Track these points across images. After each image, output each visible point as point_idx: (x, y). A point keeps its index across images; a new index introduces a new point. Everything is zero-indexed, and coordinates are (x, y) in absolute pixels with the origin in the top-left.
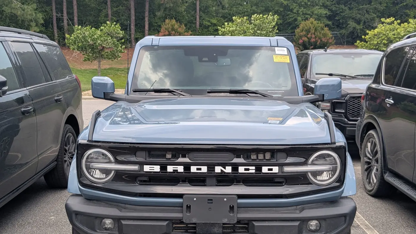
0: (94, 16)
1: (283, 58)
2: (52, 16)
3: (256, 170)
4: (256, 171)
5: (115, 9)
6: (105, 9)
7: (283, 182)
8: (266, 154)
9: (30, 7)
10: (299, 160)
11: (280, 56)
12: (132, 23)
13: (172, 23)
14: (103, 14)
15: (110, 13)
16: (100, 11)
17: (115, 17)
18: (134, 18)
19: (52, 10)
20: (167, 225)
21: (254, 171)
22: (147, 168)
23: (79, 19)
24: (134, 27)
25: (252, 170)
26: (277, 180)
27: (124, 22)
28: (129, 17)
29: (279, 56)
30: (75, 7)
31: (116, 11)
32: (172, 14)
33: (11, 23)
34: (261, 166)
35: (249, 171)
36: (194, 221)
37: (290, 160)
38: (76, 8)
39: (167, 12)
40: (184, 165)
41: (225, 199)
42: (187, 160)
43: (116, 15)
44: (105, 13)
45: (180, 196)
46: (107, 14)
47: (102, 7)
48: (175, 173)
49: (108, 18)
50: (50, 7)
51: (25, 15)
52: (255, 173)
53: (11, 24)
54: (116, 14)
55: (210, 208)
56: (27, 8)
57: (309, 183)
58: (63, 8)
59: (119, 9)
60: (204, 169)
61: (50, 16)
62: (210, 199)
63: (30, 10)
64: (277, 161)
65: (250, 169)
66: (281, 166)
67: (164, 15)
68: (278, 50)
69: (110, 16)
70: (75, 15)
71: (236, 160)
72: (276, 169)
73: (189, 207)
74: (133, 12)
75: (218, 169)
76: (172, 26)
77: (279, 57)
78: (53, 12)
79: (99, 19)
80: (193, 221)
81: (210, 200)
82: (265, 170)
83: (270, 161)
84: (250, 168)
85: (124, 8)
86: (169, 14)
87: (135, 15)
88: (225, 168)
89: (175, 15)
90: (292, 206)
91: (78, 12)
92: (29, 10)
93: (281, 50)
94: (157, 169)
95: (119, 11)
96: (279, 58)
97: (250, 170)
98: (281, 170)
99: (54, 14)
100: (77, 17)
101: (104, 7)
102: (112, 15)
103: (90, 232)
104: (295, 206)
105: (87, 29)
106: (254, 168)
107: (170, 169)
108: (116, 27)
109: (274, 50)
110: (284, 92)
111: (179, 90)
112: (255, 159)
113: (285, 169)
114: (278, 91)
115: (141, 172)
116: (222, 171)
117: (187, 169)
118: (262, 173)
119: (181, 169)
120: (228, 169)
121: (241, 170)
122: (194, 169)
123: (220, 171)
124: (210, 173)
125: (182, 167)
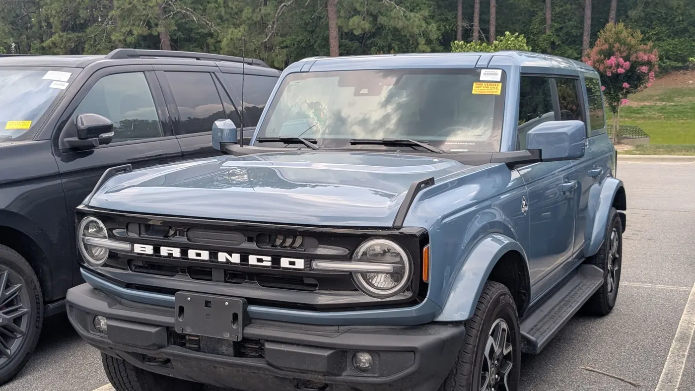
0: (524, 22)
1: (490, 87)
2: (456, 27)
3: (273, 262)
4: (272, 264)
5: (558, 10)
6: (542, 10)
7: (315, 286)
8: (297, 239)
9: (418, 15)
10: (342, 251)
11: (485, 83)
12: (585, 32)
13: (617, 29)
14: (538, 18)
15: (548, 16)
16: (533, 14)
17: (557, 22)
18: (590, 23)
19: (456, 17)
20: (157, 332)
21: (269, 264)
22: (138, 248)
23: (498, 29)
24: (589, 37)
25: (267, 261)
26: (306, 281)
27: (571, 30)
28: (582, 22)
29: (483, 83)
30: (493, 10)
31: (561, 13)
32: (660, 12)
33: (393, 40)
34: (279, 256)
35: (262, 262)
36: (188, 331)
37: (322, 251)
38: (495, 12)
39: (650, 10)
40: (181, 247)
41: (227, 303)
42: (184, 240)
43: (559, 20)
44: (542, 16)
45: (171, 292)
46: (545, 19)
47: (537, 7)
48: (170, 257)
49: (546, 26)
50: (454, 13)
51: (410, 27)
53: (394, 42)
54: (559, 17)
55: (208, 315)
56: (415, 16)
57: (356, 291)
58: (473, 13)
59: (566, 10)
61: (453, 27)
62: (208, 301)
63: (418, 18)
64: (304, 251)
66: (309, 258)
67: (643, 15)
68: (485, 74)
69: (549, 22)
70: (491, 22)
71: (246, 245)
72: (300, 264)
73: (182, 310)
74: (588, 13)
75: (222, 257)
76: (617, 34)
77: (484, 85)
78: (459, 20)
79: (531, 27)
80: (186, 331)
82: (285, 262)
83: (295, 251)
84: (264, 258)
85: (574, 6)
86: (655, 12)
87: (592, 19)
88: (231, 256)
89: (665, 13)
90: (333, 326)
91: (497, 19)
92: (417, 20)
93: (491, 74)
94: (149, 250)
95: (565, 13)
96: (482, 86)
97: (264, 262)
98: (307, 264)
99: (460, 23)
100: (494, 27)
101: (542, 7)
102: (552, 20)
103: (82, 332)
104: (336, 325)
105: (472, 45)
106: (269, 258)
107: (164, 251)
108: (518, 41)
109: (479, 74)
110: (474, 144)
111: (311, 140)
112: (279, 246)
113: (314, 263)
114: (464, 144)
115: (131, 253)
116: (227, 259)
117: (184, 253)
118: (279, 268)
119: (176, 252)
120: (236, 258)
121: (253, 260)
122: (192, 254)
123: (224, 260)
124: (212, 262)
125: (178, 250)
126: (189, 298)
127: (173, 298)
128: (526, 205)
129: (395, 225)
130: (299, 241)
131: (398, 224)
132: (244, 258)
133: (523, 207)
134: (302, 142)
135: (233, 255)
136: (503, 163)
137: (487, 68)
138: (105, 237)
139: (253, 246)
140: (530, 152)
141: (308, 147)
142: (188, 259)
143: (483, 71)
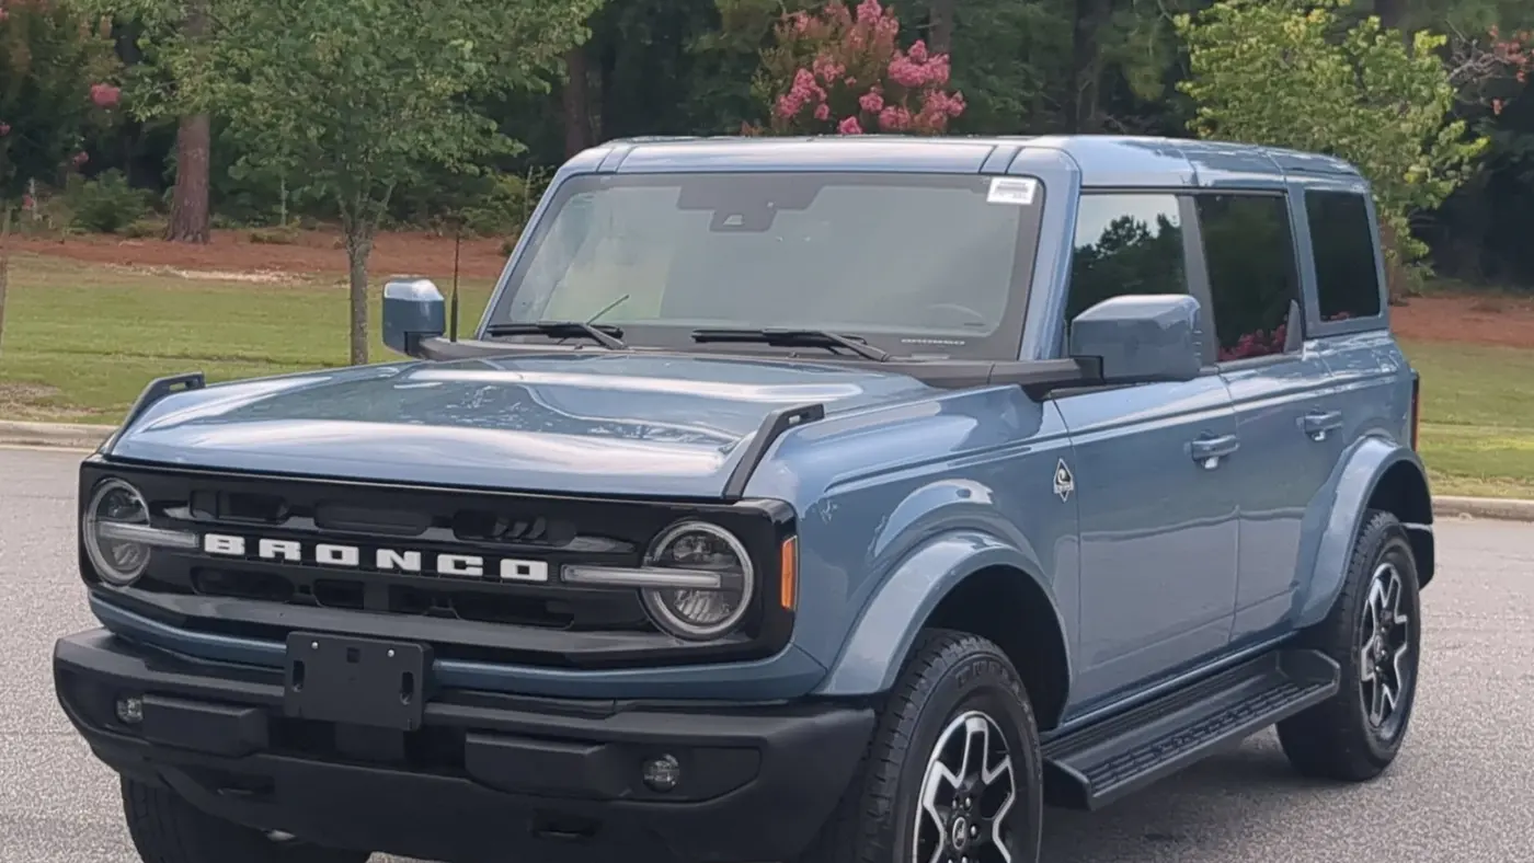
3: (485, 567)
4: (485, 572)
7: (569, 617)
8: (535, 523)
20: (247, 717)
21: (478, 572)
22: (213, 543)
25: (475, 566)
26: (552, 607)
34: (499, 555)
35: (465, 568)
37: (578, 544)
40: (302, 540)
41: (391, 652)
42: (307, 524)
45: (278, 633)
48: (279, 561)
52: (483, 578)
55: (353, 677)
57: (650, 626)
60: (350, 556)
62: (353, 650)
64: (548, 545)
65: (468, 563)
66: (557, 561)
68: (999, 188)
71: (433, 534)
72: (538, 571)
73: (299, 670)
75: (385, 558)
81: (353, 655)
83: (531, 544)
84: (469, 560)
88: (403, 557)
90: (602, 698)
93: (1013, 189)
94: (236, 545)
97: (468, 568)
98: (554, 572)
104: (610, 699)
106: (478, 560)
107: (267, 548)
109: (986, 189)
110: (963, 343)
111: (610, 330)
112: (498, 536)
113: (566, 572)
114: (940, 342)
115: (198, 553)
116: (395, 564)
117: (308, 552)
118: (499, 579)
119: (292, 551)
120: (412, 561)
121: (445, 564)
122: (323, 553)
123: (389, 565)
124: (365, 569)
125: (296, 545)
126: (315, 644)
127: (284, 647)
128: (1067, 479)
129: (728, 493)
130: (539, 526)
131: (733, 492)
132: (429, 562)
133: (1058, 483)
134: (588, 335)
135: (407, 554)
136: (1016, 386)
137: (1006, 174)
138: (143, 522)
139: (447, 535)
140: (1077, 361)
141: (602, 344)
142: (317, 564)
143: (996, 181)
